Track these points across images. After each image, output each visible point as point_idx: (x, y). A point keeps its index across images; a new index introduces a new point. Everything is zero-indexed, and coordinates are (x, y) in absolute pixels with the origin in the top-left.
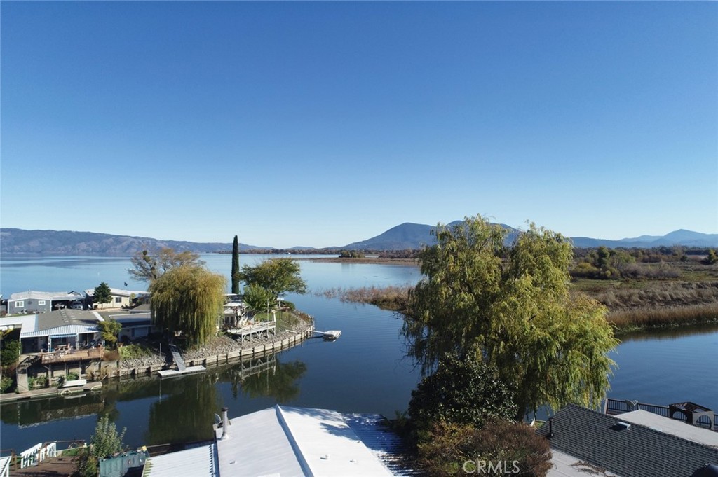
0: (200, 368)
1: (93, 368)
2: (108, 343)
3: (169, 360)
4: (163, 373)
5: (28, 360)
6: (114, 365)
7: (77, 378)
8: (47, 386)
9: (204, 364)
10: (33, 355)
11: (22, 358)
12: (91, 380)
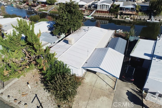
0: (158, 21)
1: (132, 16)
2: (137, 11)
3: (150, 18)
4: (148, 21)
5: (120, 12)
6: (137, 16)
7: (128, 18)
8: (123, 18)
9: (159, 20)
11: (119, 11)
12: (131, 19)
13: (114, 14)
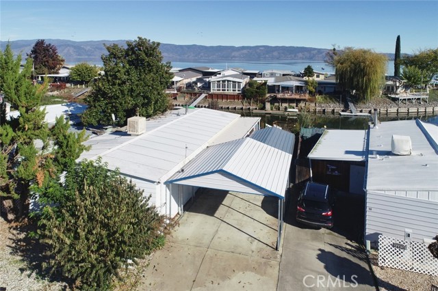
0: (367, 114)
1: (302, 104)
2: (310, 93)
3: (347, 107)
4: (342, 113)
5: (271, 97)
6: (313, 105)
7: (294, 108)
8: (279, 110)
9: (370, 112)
10: (272, 95)
11: (268, 95)
12: (300, 110)
13: (257, 101)
